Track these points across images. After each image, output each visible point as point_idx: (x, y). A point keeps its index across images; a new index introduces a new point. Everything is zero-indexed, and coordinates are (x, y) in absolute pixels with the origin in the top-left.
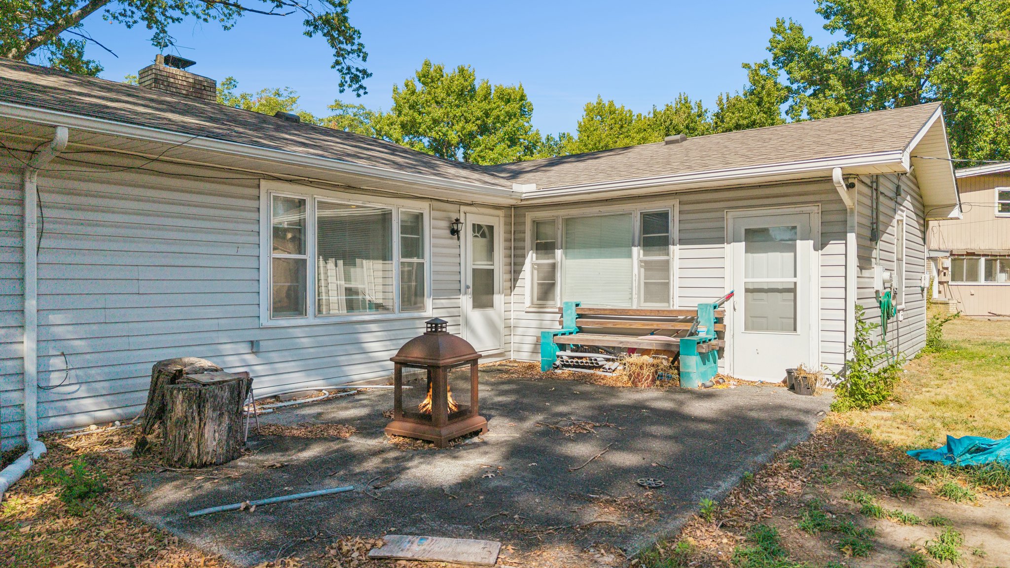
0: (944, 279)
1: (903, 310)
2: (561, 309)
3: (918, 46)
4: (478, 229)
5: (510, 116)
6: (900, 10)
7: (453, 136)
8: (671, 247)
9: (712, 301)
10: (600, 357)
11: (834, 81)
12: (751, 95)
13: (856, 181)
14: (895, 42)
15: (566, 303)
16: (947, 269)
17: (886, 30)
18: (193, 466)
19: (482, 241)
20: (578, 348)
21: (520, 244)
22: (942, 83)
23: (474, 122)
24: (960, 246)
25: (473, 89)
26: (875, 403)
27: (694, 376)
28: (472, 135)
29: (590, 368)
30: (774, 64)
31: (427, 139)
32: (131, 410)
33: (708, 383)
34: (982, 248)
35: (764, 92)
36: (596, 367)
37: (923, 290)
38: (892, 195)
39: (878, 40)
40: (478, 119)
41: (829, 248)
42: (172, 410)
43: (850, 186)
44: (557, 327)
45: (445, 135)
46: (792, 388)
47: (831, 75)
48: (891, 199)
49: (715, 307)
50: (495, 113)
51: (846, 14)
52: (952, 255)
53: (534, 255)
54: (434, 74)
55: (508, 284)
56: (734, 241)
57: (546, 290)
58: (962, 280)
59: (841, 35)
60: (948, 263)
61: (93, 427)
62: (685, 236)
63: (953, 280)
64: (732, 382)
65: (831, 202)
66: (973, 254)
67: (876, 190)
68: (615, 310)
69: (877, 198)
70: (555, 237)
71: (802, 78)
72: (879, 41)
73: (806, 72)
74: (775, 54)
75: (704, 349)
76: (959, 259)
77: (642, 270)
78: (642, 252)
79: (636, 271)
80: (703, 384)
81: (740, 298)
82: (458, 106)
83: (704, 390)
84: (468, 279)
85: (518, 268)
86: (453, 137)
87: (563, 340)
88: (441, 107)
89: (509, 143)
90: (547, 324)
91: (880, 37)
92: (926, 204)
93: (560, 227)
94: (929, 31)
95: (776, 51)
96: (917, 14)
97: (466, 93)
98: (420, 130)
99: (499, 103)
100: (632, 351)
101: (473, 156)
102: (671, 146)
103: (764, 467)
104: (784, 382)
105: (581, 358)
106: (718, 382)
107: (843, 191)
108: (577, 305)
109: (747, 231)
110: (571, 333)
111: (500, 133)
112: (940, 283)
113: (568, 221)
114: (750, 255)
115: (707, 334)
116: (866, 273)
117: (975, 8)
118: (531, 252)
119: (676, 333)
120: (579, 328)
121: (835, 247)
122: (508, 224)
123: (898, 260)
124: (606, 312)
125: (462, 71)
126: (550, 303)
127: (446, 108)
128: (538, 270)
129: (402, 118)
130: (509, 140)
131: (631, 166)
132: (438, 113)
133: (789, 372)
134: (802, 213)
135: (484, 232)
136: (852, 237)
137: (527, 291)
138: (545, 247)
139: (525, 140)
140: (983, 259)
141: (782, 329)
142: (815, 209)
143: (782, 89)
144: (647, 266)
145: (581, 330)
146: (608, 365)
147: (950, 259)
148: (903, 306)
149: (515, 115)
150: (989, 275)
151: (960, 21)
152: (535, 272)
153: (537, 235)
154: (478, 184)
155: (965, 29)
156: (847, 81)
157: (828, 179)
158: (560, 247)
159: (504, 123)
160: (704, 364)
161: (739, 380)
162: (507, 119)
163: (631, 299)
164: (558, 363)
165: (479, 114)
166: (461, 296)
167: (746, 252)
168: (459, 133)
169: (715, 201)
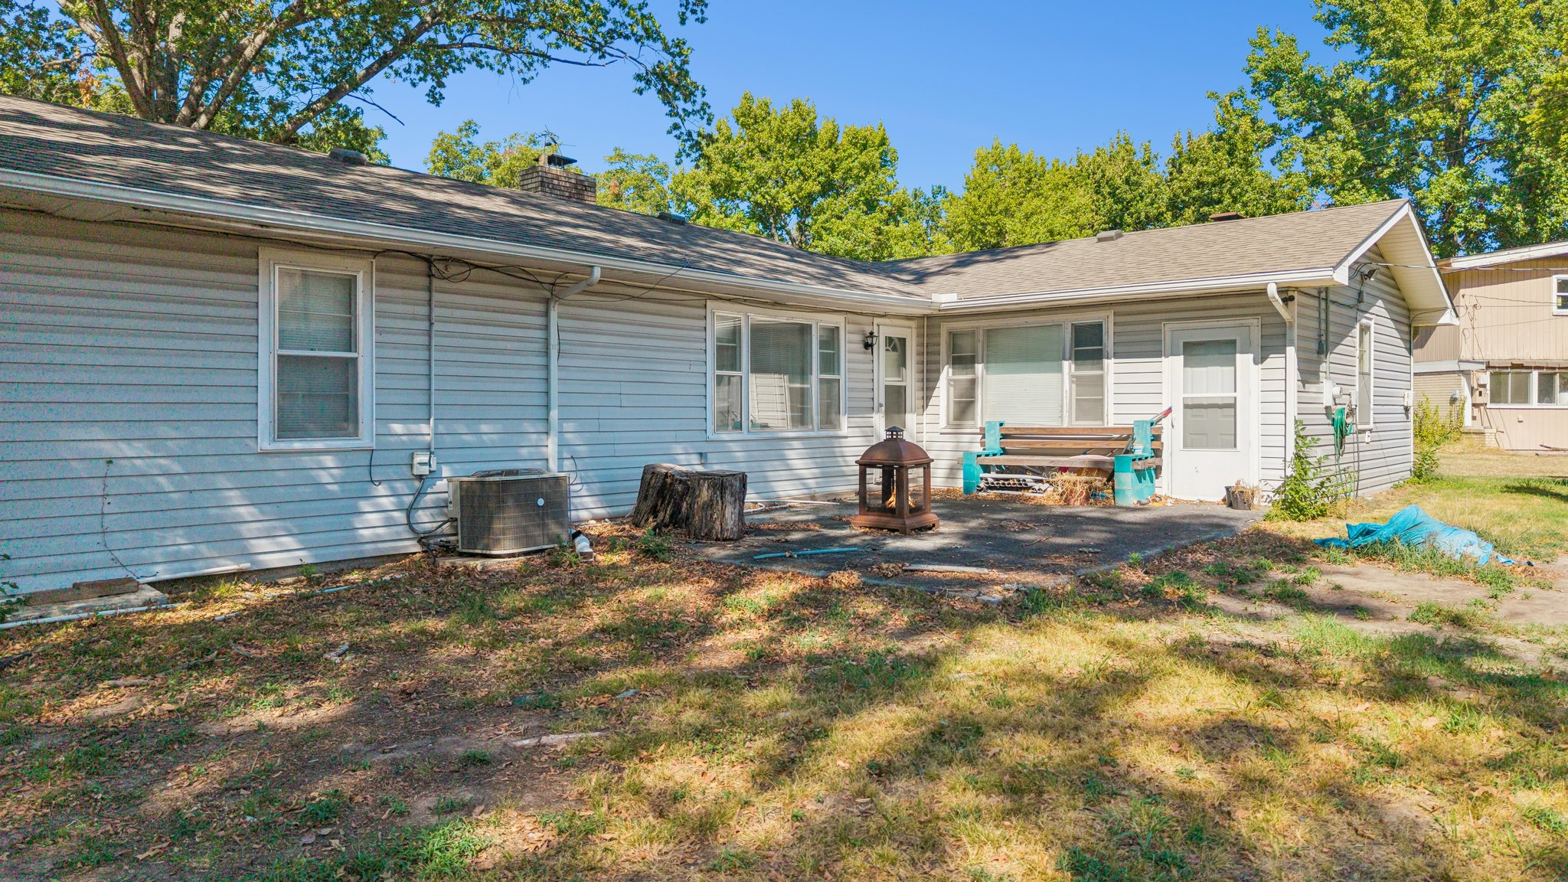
0: (1479, 400)
1: (1371, 431)
2: (983, 429)
3: (1459, 69)
4: (890, 340)
5: (866, 168)
6: (1435, 17)
7: (787, 199)
8: (1105, 361)
9: (1149, 418)
10: (1029, 478)
11: (1340, 118)
12: (1218, 140)
13: (1295, 294)
14: (1426, 63)
15: (989, 423)
16: (1484, 386)
17: (1412, 48)
18: (717, 539)
19: (894, 355)
20: (1000, 469)
21: (934, 358)
22: (1497, 120)
23: (815, 180)
24: (1502, 355)
25: (814, 134)
26: (1313, 518)
27: (1129, 493)
28: (811, 197)
29: (1017, 489)
30: (1253, 92)
31: (747, 203)
32: (621, 509)
33: (1144, 501)
34: (1534, 357)
35: (1237, 136)
36: (1024, 489)
37: (1407, 409)
38: (1352, 302)
39: (1401, 62)
40: (820, 174)
41: (1269, 362)
42: (699, 496)
43: (1288, 300)
44: (978, 449)
45: (774, 199)
46: (1230, 505)
47: (1336, 110)
48: (1350, 307)
49: (1152, 424)
50: (845, 165)
51: (1358, 22)
52: (1488, 367)
53: (951, 370)
54: (758, 112)
55: (920, 403)
56: (1172, 355)
57: (964, 407)
58: (1506, 402)
59: (1350, 52)
60: (1485, 378)
61: (594, 522)
62: (1120, 349)
63: (1492, 401)
64: (1169, 500)
65: (1268, 315)
66: (1521, 366)
67: (1326, 299)
68: (1044, 429)
69: (1327, 307)
70: (974, 350)
71: (1294, 113)
72: (1402, 64)
73: (1301, 105)
74: (1255, 79)
75: (1140, 465)
76: (1500, 373)
77: (1074, 386)
78: (1073, 366)
79: (1067, 387)
80: (1139, 502)
81: (1178, 414)
82: (792, 157)
83: (1139, 506)
84: (881, 397)
85: (931, 384)
86: (785, 201)
87: (988, 461)
88: (769, 159)
89: (865, 209)
90: (965, 446)
91: (1404, 57)
92: (1411, 307)
93: (981, 338)
94: (1477, 48)
95: (1257, 74)
96: (1461, 21)
97: (803, 139)
98: (740, 192)
99: (851, 151)
100: (1064, 470)
101: (815, 227)
102: (1104, 244)
103: (1186, 547)
104: (1224, 500)
105: (1007, 480)
106: (1154, 500)
107: (1279, 305)
108: (1001, 425)
109: (1186, 344)
110: (994, 455)
111: (853, 193)
112: (1474, 405)
113: (990, 333)
114: (1189, 369)
115: (1144, 451)
116: (1310, 387)
117: (1547, 11)
118: (946, 367)
119: (1111, 452)
120: (1003, 449)
121: (1274, 361)
122: (920, 335)
123: (1362, 373)
124: (1034, 432)
125: (797, 106)
126: (969, 423)
127: (775, 159)
128: (954, 386)
129: (713, 177)
130: (865, 204)
131: (1061, 272)
132: (764, 167)
133: (1227, 489)
134: (1242, 326)
135: (897, 345)
136: (1291, 351)
137: (942, 411)
138: (962, 360)
139: (887, 202)
140: (1535, 374)
141: (1222, 447)
142: (1255, 322)
143: (1265, 128)
144: (1078, 381)
145: (1005, 452)
146: (1037, 486)
147: (1488, 373)
148: (1371, 426)
149: (874, 167)
150: (1546, 394)
151: (1523, 33)
152: (952, 389)
153: (954, 347)
154: (895, 295)
155: (1530, 43)
156: (1358, 116)
157: (1263, 292)
158: (980, 360)
159: (858, 180)
160: (1140, 482)
161: (1176, 500)
162: (862, 174)
163: (1061, 417)
164: (982, 485)
165: (823, 167)
166: (874, 415)
167: (1186, 365)
168: (795, 196)
169: (1153, 313)
